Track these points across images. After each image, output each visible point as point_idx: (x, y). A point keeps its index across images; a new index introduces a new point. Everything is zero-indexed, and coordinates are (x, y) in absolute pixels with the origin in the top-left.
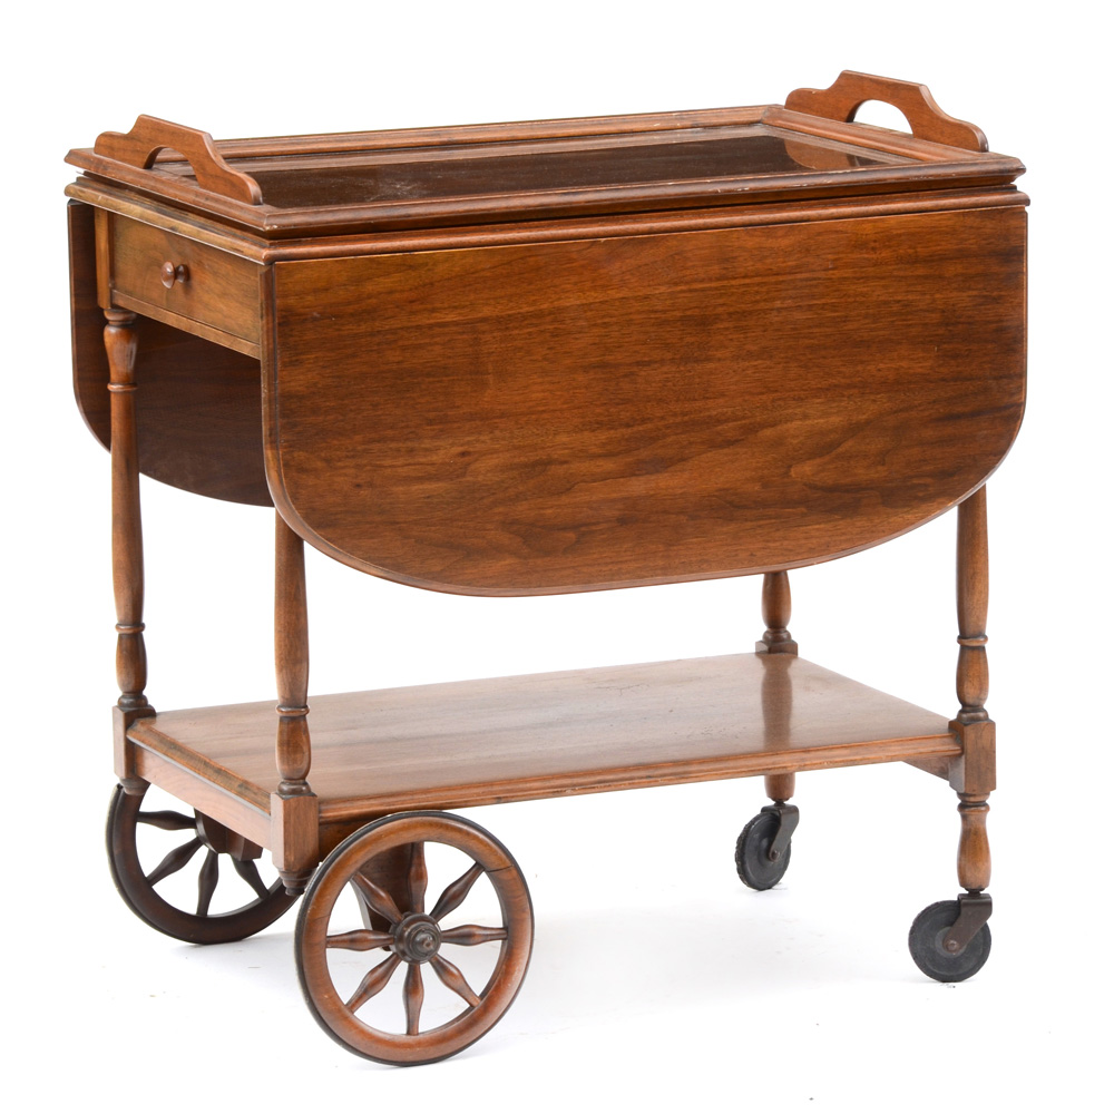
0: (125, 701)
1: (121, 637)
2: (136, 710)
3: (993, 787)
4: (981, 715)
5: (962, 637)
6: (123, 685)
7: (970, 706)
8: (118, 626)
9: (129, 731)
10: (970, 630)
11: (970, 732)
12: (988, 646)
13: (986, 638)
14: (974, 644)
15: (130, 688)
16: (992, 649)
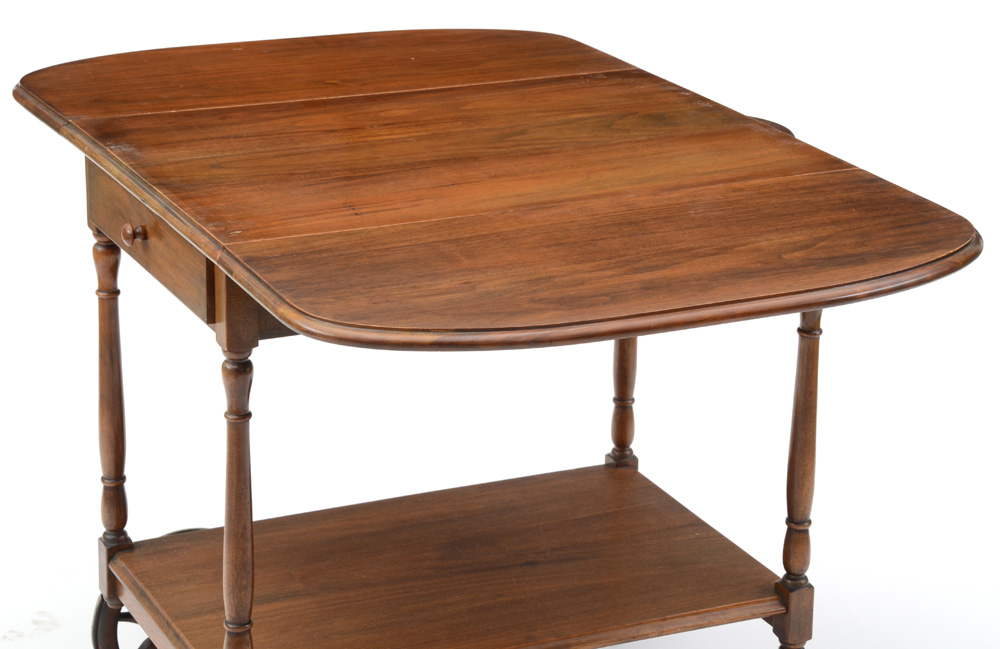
0: (108, 537)
1: (106, 488)
2: (117, 544)
3: (810, 638)
4: (803, 581)
5: (790, 521)
6: (106, 524)
7: (794, 575)
8: (103, 479)
9: (111, 563)
10: (798, 518)
11: (794, 597)
12: (812, 530)
13: (810, 522)
14: (801, 528)
15: (112, 528)
16: (814, 532)
